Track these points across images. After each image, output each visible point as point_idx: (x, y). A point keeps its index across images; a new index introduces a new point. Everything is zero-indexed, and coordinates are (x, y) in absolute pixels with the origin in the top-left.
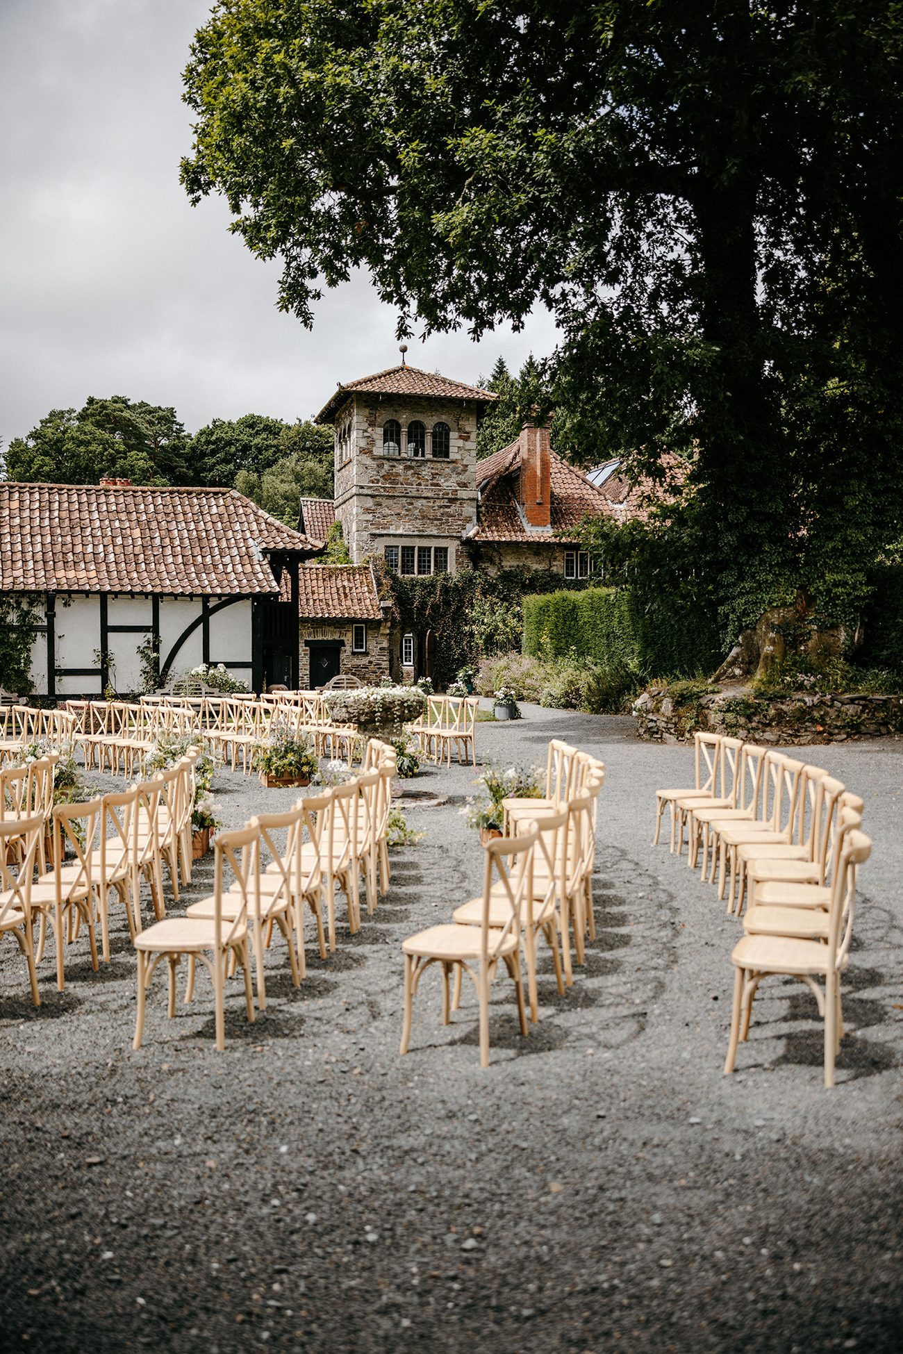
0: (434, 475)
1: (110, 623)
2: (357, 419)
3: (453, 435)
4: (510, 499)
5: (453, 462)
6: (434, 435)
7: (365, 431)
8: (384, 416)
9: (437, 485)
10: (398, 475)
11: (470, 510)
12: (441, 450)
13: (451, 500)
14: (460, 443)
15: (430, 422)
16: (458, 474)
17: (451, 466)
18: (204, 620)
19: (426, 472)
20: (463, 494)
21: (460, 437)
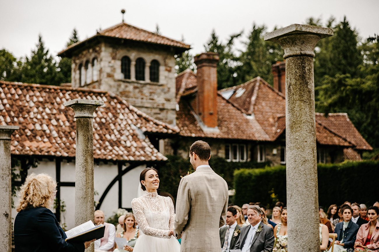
0: (151, 93)
1: (62, 180)
2: (105, 53)
3: (162, 69)
4: (189, 111)
5: (162, 85)
6: (151, 68)
7: (110, 62)
8: (121, 53)
9: (152, 99)
10: (129, 92)
11: (172, 116)
12: (155, 77)
13: (162, 110)
14: (166, 73)
15: (148, 58)
16: (165, 93)
17: (161, 88)
18: (119, 179)
19: (146, 91)
20: (168, 106)
21: (166, 70)
